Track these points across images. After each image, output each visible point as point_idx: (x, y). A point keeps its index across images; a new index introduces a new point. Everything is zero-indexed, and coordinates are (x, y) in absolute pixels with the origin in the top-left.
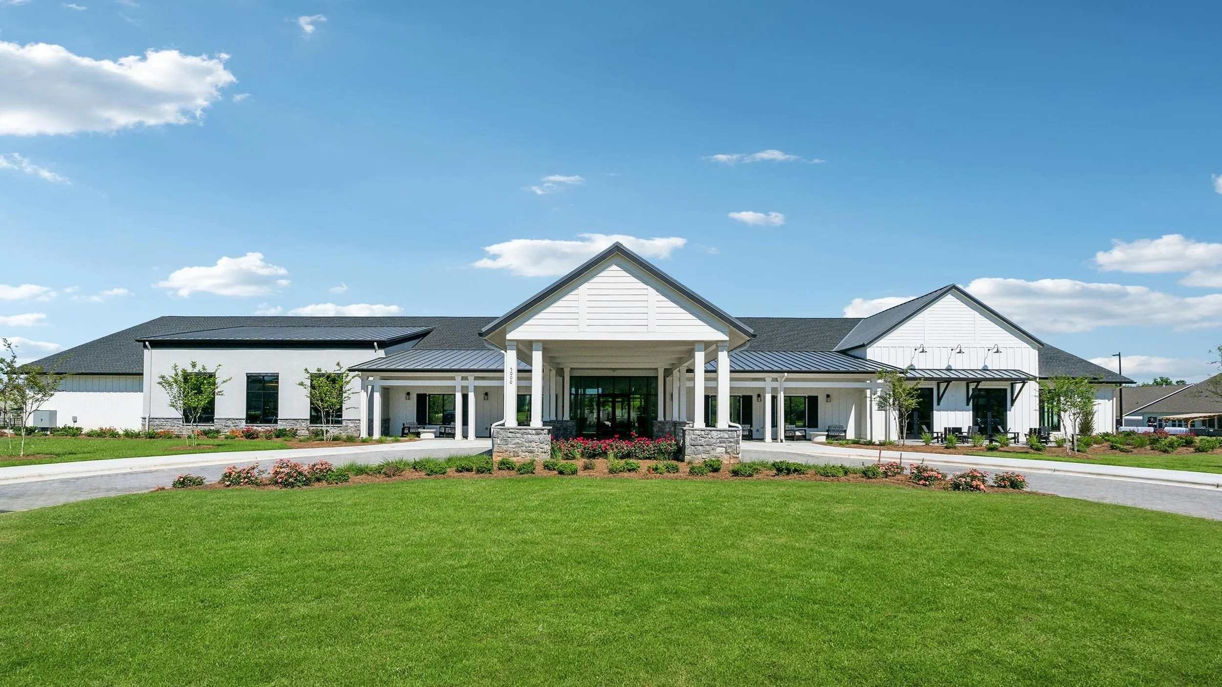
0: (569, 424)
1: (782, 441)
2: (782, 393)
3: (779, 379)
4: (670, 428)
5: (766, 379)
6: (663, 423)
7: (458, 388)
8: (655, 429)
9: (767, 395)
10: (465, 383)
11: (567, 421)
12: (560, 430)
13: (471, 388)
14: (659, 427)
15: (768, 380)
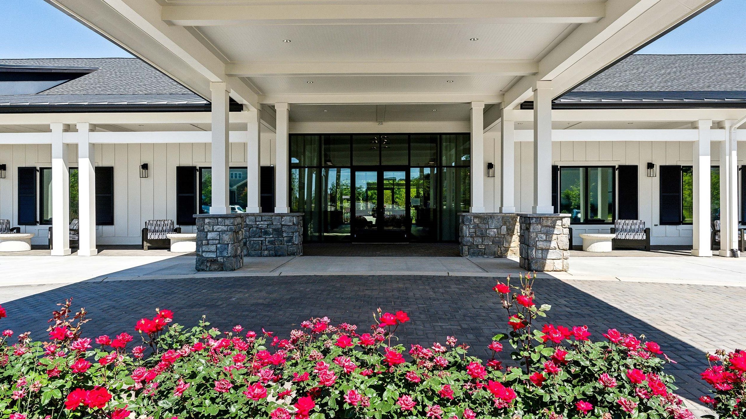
0: (286, 220)
1: (734, 254)
2: (734, 153)
3: (727, 125)
4: (499, 228)
5: (700, 125)
6: (484, 218)
7: (57, 150)
8: (467, 231)
9: (701, 158)
10: (71, 138)
11: (282, 215)
12: (266, 233)
13: (84, 149)
14: (476, 226)
15: (705, 126)
